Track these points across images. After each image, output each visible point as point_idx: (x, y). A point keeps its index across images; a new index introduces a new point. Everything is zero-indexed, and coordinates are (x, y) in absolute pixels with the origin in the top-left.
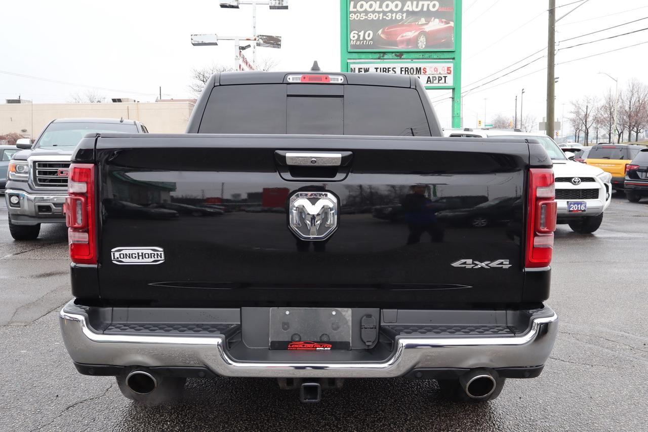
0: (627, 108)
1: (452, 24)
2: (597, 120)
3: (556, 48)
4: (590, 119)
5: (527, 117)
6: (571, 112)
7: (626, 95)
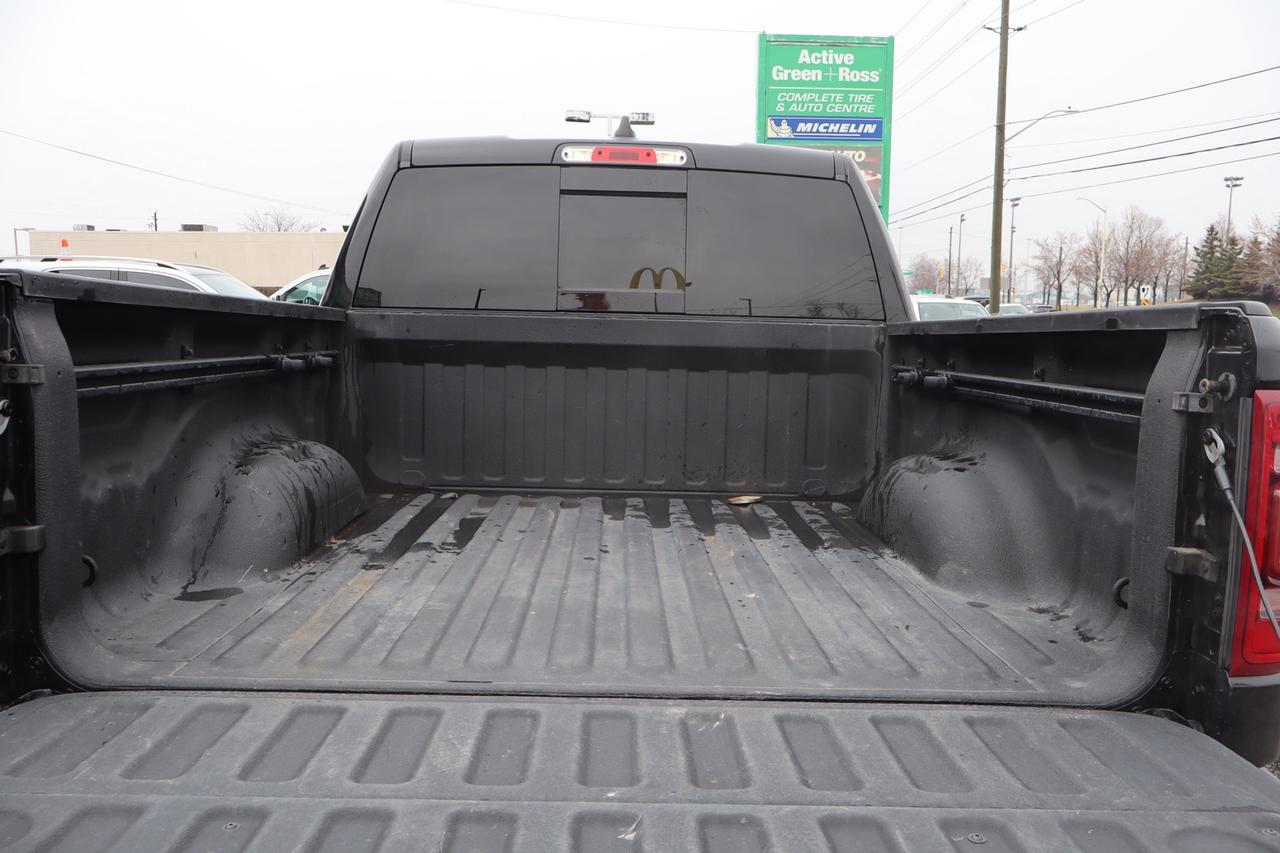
0: (1122, 251)
1: (879, 176)
2: (1077, 271)
3: (1006, 177)
4: (1065, 268)
5: (968, 261)
6: (1036, 257)
7: (1121, 234)
